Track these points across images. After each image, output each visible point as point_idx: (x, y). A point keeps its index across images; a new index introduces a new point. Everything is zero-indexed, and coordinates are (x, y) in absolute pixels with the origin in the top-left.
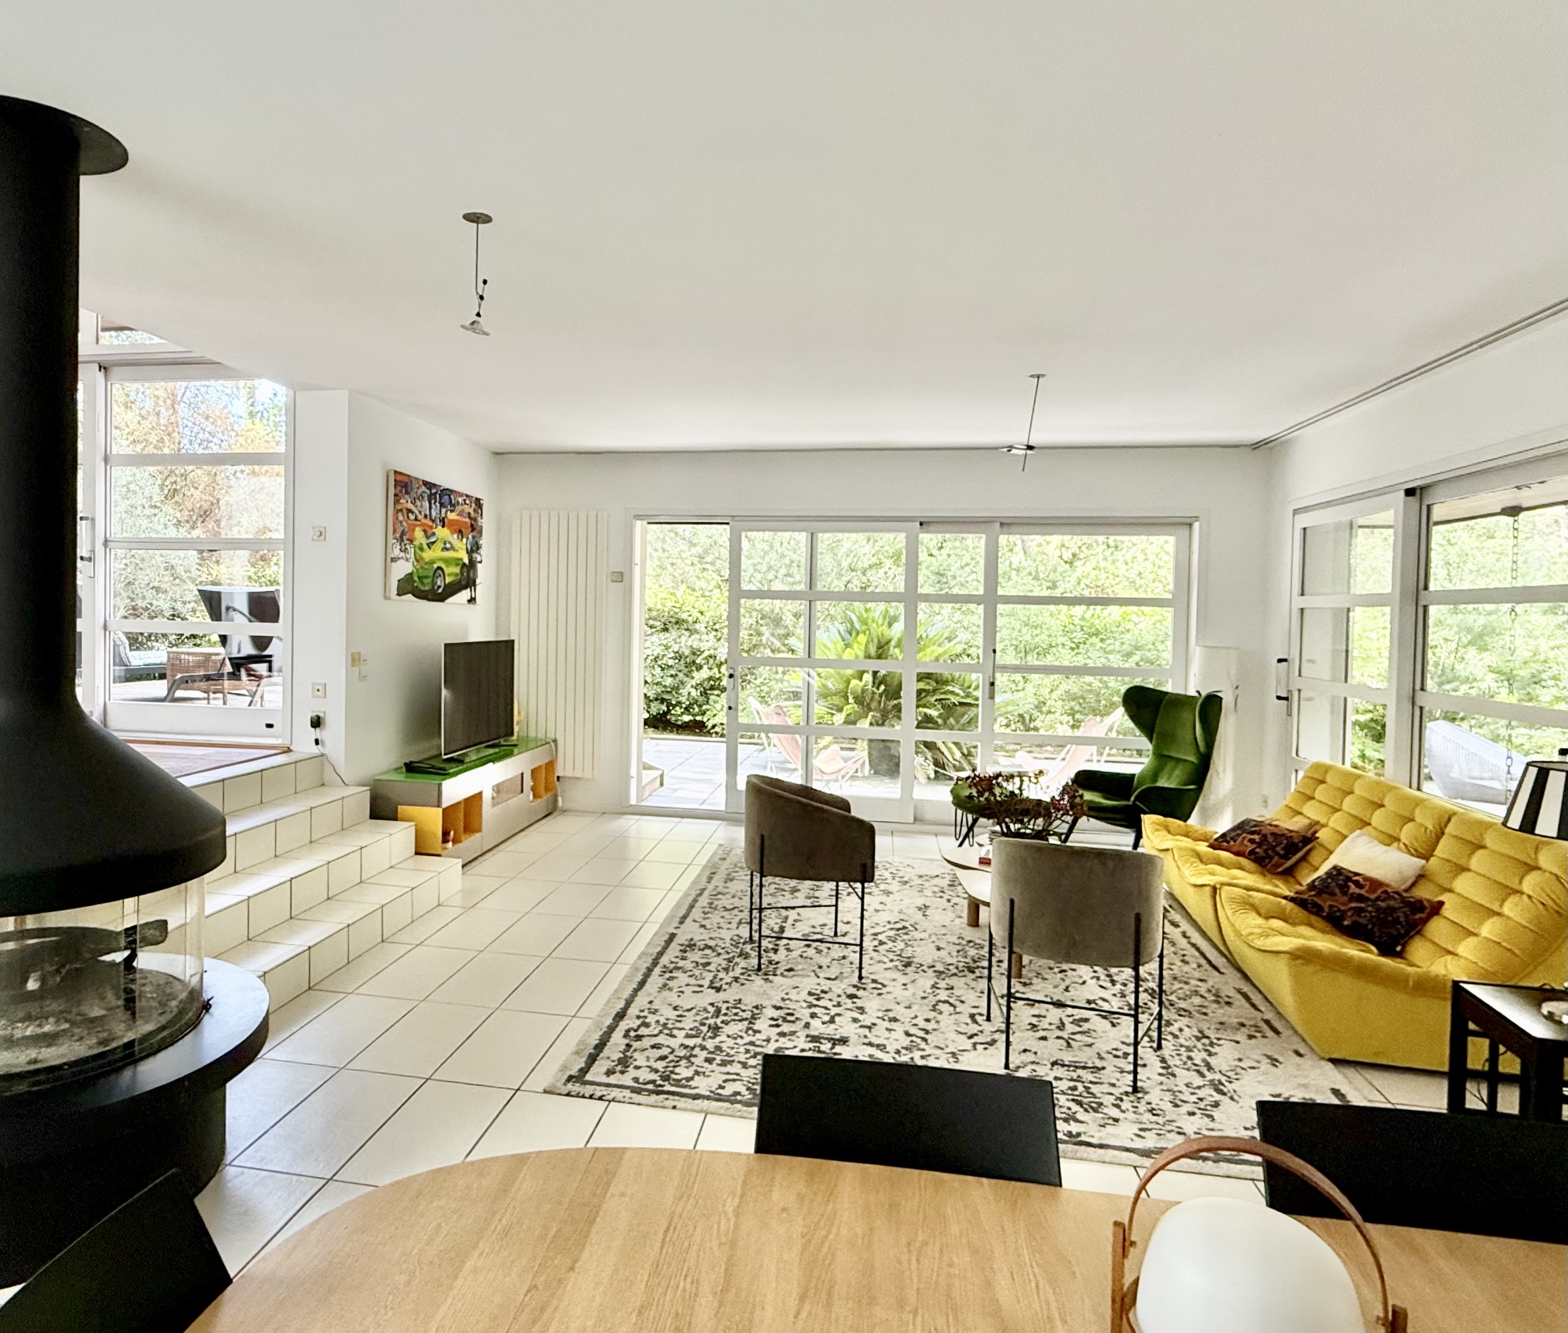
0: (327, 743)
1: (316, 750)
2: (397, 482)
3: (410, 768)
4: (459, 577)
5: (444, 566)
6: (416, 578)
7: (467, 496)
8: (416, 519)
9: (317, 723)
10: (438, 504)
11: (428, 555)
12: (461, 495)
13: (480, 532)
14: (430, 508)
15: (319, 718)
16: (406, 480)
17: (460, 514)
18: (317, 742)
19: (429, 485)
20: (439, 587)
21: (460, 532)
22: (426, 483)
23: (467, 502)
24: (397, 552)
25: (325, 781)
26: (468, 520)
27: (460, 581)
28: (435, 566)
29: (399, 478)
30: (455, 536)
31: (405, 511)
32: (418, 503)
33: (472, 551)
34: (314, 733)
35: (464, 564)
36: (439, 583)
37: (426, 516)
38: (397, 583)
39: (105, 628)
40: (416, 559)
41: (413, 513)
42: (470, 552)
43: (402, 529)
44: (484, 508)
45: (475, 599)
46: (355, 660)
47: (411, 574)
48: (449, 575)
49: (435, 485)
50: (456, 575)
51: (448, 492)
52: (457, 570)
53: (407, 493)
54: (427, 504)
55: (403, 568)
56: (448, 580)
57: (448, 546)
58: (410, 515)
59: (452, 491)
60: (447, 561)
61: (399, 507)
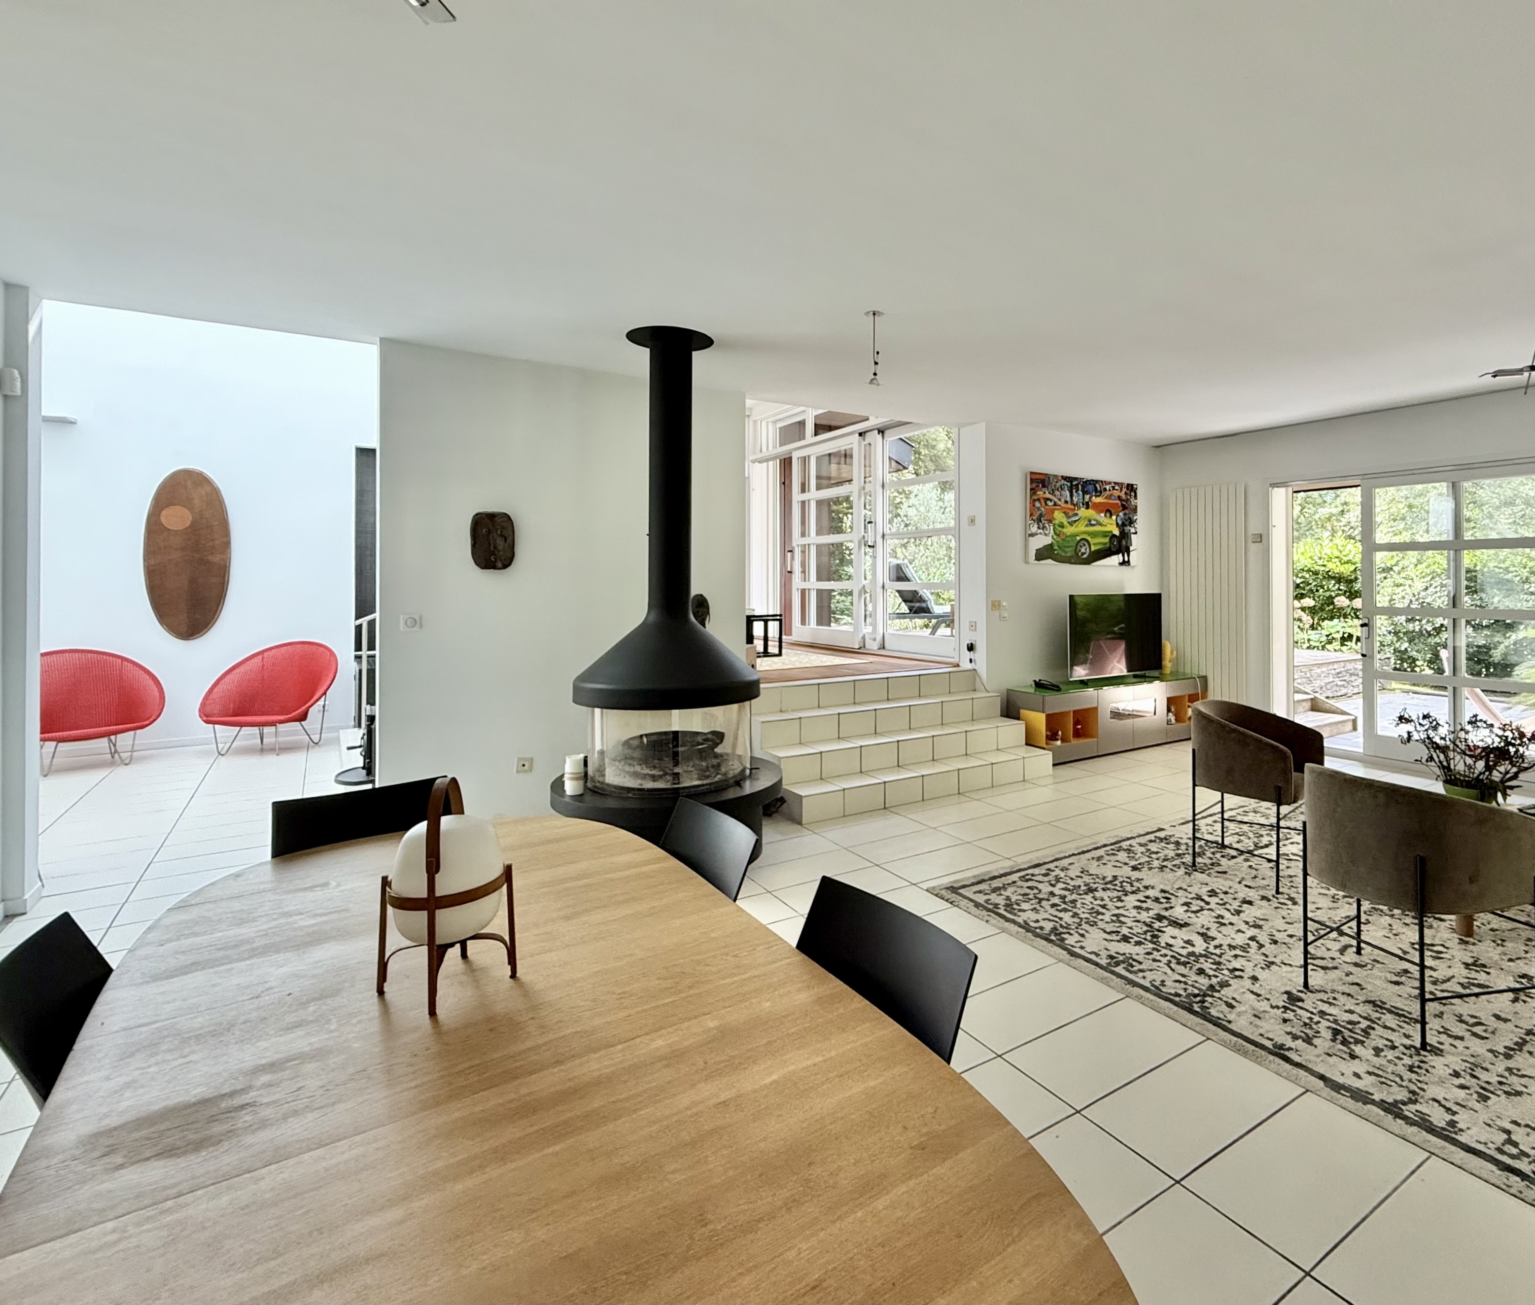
0: (977, 662)
1: (969, 666)
2: (1032, 481)
3: (1039, 685)
4: (1108, 545)
5: (1089, 539)
6: (1056, 548)
7: (1115, 483)
8: (1055, 504)
9: (971, 648)
10: (1080, 492)
11: (1069, 530)
12: (1110, 483)
13: (1135, 510)
14: (1071, 496)
15: (972, 644)
16: (1043, 477)
17: (1107, 498)
18: (971, 661)
19: (1070, 479)
20: (1083, 554)
21: (1108, 511)
22: (1065, 478)
23: (1117, 487)
24: (1034, 529)
25: (977, 687)
26: (1118, 502)
27: (1110, 548)
28: (1078, 538)
29: (1035, 477)
30: (1103, 515)
31: (1042, 501)
32: (1057, 493)
33: (1124, 525)
34: (968, 655)
35: (1115, 536)
36: (1083, 550)
37: (1066, 502)
38: (1034, 552)
39: (883, 587)
40: (1055, 533)
41: (1051, 500)
42: (1122, 526)
43: (1039, 513)
44: (1138, 492)
45: (1129, 561)
46: (995, 605)
47: (1051, 545)
48: (1094, 544)
49: (1076, 479)
50: (1106, 544)
51: (1094, 482)
52: (1107, 540)
53: (1044, 486)
54: (1068, 493)
55: (1042, 540)
56: (1093, 548)
57: (1093, 522)
58: (1048, 502)
59: (1097, 481)
60: (1094, 535)
61: (1036, 498)
